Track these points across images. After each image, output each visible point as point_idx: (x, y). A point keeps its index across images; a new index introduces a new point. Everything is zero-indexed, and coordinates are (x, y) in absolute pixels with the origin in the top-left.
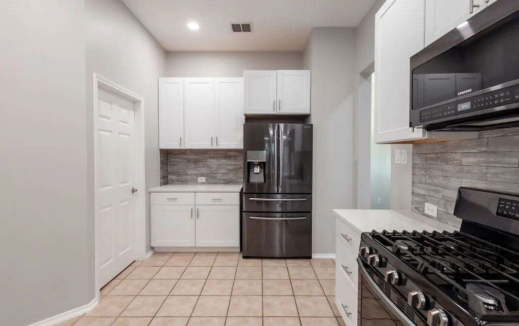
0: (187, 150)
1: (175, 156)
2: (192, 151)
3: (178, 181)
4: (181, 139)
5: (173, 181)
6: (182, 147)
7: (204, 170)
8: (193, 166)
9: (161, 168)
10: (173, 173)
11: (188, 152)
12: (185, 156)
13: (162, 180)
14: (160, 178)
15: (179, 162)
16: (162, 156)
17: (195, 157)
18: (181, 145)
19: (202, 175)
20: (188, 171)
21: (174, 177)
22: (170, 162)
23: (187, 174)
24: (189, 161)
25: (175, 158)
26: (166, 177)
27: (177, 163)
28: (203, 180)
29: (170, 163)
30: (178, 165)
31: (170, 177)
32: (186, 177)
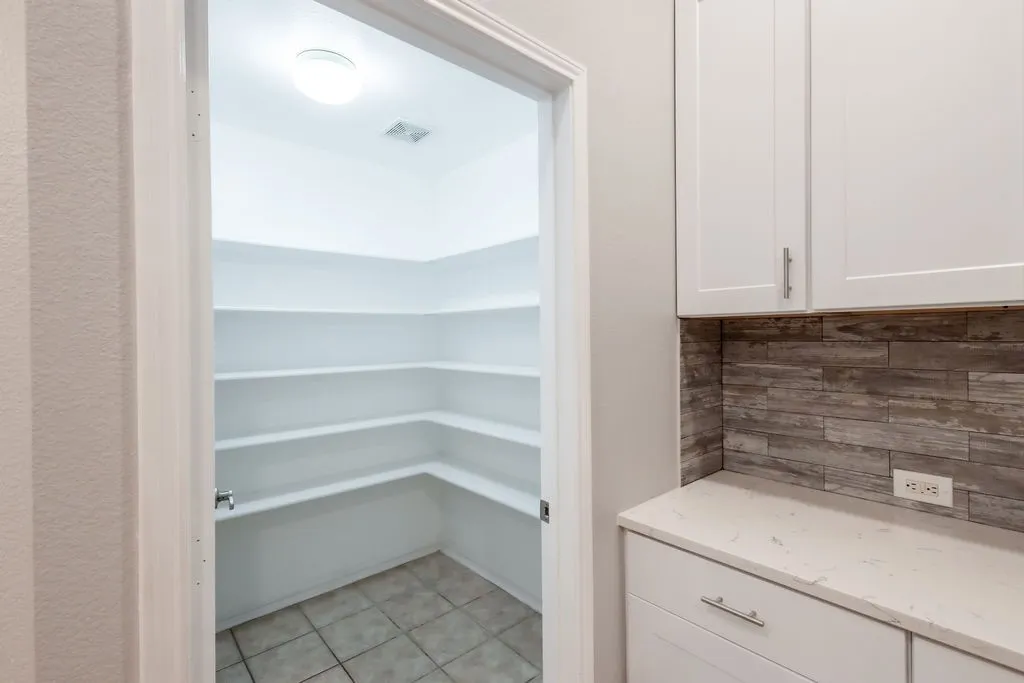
0: (820, 318)
1: (758, 348)
2: (852, 323)
3: (775, 464)
4: (788, 260)
5: (749, 463)
6: (797, 305)
7: (949, 436)
8: (863, 401)
9: (690, 404)
10: (748, 427)
11: (828, 326)
12: (812, 350)
13: (695, 460)
14: (684, 452)
15: (774, 375)
16: (693, 347)
17: (878, 353)
18: (788, 291)
19: (929, 462)
20: (829, 423)
21: (751, 444)
22: (733, 374)
23: (822, 442)
24: (833, 373)
25: (753, 358)
26: (711, 441)
27: (766, 382)
28: (934, 490)
29: (735, 381)
30: (771, 392)
31: (732, 441)
32: (812, 454)
